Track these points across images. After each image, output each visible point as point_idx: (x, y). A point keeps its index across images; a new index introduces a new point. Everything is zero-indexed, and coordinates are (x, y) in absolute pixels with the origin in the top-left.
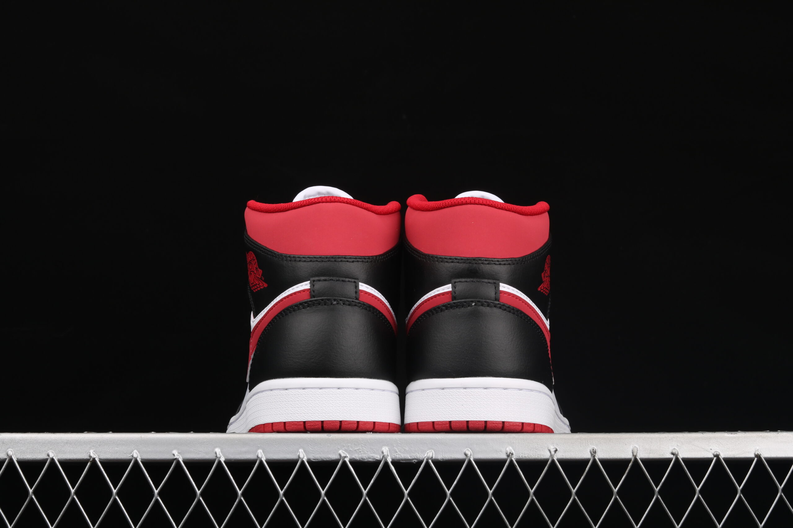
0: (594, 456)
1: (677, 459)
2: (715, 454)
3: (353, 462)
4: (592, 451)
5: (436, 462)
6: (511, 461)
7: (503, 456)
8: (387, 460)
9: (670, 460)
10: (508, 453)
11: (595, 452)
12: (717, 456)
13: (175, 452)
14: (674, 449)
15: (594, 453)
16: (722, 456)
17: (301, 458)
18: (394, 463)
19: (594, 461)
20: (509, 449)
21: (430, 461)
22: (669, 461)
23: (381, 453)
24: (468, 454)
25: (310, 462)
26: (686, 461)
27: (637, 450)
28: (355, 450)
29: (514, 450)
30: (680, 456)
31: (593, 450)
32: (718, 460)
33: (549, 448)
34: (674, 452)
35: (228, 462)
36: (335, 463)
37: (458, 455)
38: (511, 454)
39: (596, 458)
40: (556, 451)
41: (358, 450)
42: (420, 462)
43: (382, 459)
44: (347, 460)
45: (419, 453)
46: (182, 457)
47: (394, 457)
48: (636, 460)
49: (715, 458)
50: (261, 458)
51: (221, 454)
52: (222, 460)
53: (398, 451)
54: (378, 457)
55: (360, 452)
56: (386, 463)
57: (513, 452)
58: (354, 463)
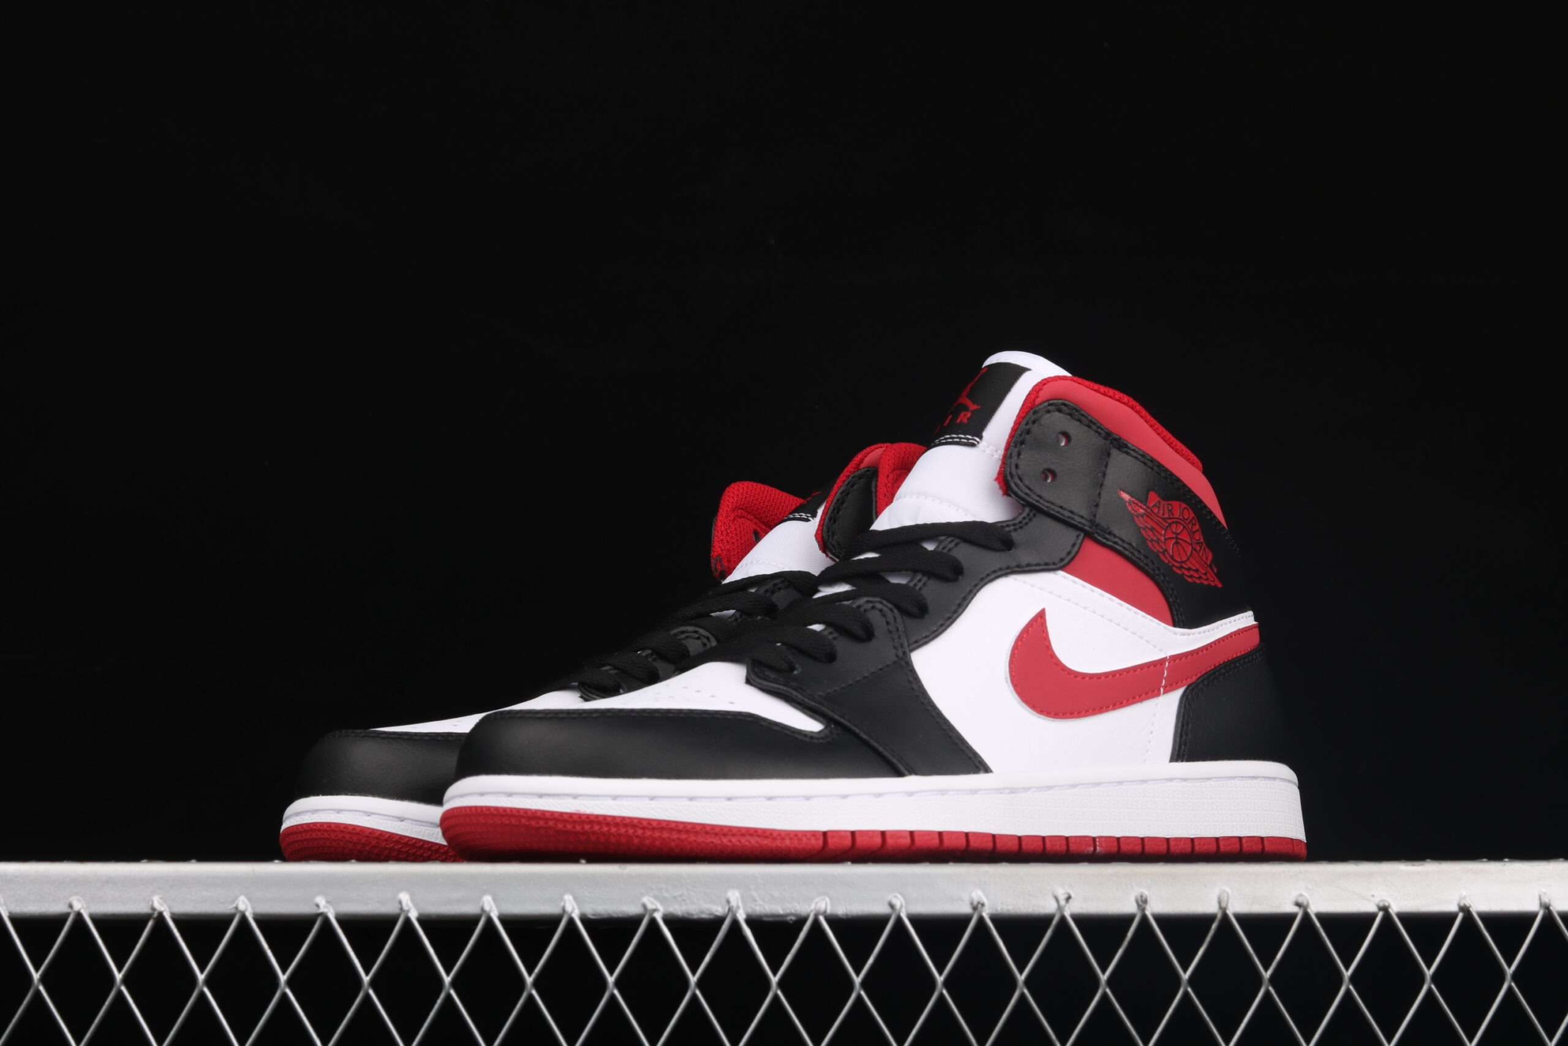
0: (1143, 910)
1: (1306, 917)
2: (1381, 904)
3: (670, 921)
4: (1139, 899)
5: (833, 921)
6: (981, 920)
7: (964, 909)
8: (737, 917)
9: (1291, 917)
10: (975, 903)
11: (1145, 901)
12: (1385, 909)
13: (321, 901)
14: (1301, 895)
15: (1142, 902)
16: (1394, 909)
17: (567, 913)
18: (751, 921)
19: (1144, 919)
20: (978, 895)
21: (822, 919)
22: (1289, 918)
23: (724, 902)
24: (895, 905)
25: (585, 920)
26: (1324, 918)
27: (1228, 897)
28: (675, 897)
29: (987, 897)
30: (1313, 910)
31: (1142, 896)
32: (1387, 917)
33: (1056, 894)
34: (1300, 900)
35: (424, 921)
36: (635, 921)
37: (875, 907)
38: (980, 906)
39: (1148, 913)
40: (1069, 898)
41: (680, 896)
42: (801, 921)
43: (727, 915)
44: (658, 917)
45: (799, 903)
46: (334, 910)
47: (750, 911)
48: (1225, 917)
49: (1380, 915)
50: (490, 911)
51: (410, 904)
52: (413, 916)
53: (758, 899)
54: (719, 910)
55: (684, 900)
56: (735, 924)
57: (985, 900)
58: (672, 922)
